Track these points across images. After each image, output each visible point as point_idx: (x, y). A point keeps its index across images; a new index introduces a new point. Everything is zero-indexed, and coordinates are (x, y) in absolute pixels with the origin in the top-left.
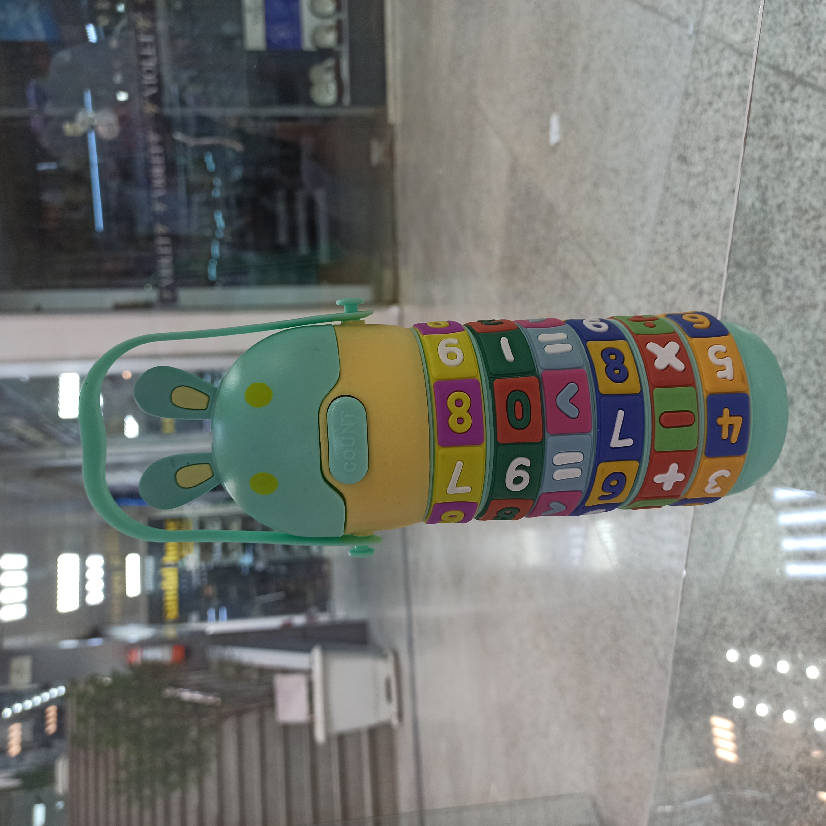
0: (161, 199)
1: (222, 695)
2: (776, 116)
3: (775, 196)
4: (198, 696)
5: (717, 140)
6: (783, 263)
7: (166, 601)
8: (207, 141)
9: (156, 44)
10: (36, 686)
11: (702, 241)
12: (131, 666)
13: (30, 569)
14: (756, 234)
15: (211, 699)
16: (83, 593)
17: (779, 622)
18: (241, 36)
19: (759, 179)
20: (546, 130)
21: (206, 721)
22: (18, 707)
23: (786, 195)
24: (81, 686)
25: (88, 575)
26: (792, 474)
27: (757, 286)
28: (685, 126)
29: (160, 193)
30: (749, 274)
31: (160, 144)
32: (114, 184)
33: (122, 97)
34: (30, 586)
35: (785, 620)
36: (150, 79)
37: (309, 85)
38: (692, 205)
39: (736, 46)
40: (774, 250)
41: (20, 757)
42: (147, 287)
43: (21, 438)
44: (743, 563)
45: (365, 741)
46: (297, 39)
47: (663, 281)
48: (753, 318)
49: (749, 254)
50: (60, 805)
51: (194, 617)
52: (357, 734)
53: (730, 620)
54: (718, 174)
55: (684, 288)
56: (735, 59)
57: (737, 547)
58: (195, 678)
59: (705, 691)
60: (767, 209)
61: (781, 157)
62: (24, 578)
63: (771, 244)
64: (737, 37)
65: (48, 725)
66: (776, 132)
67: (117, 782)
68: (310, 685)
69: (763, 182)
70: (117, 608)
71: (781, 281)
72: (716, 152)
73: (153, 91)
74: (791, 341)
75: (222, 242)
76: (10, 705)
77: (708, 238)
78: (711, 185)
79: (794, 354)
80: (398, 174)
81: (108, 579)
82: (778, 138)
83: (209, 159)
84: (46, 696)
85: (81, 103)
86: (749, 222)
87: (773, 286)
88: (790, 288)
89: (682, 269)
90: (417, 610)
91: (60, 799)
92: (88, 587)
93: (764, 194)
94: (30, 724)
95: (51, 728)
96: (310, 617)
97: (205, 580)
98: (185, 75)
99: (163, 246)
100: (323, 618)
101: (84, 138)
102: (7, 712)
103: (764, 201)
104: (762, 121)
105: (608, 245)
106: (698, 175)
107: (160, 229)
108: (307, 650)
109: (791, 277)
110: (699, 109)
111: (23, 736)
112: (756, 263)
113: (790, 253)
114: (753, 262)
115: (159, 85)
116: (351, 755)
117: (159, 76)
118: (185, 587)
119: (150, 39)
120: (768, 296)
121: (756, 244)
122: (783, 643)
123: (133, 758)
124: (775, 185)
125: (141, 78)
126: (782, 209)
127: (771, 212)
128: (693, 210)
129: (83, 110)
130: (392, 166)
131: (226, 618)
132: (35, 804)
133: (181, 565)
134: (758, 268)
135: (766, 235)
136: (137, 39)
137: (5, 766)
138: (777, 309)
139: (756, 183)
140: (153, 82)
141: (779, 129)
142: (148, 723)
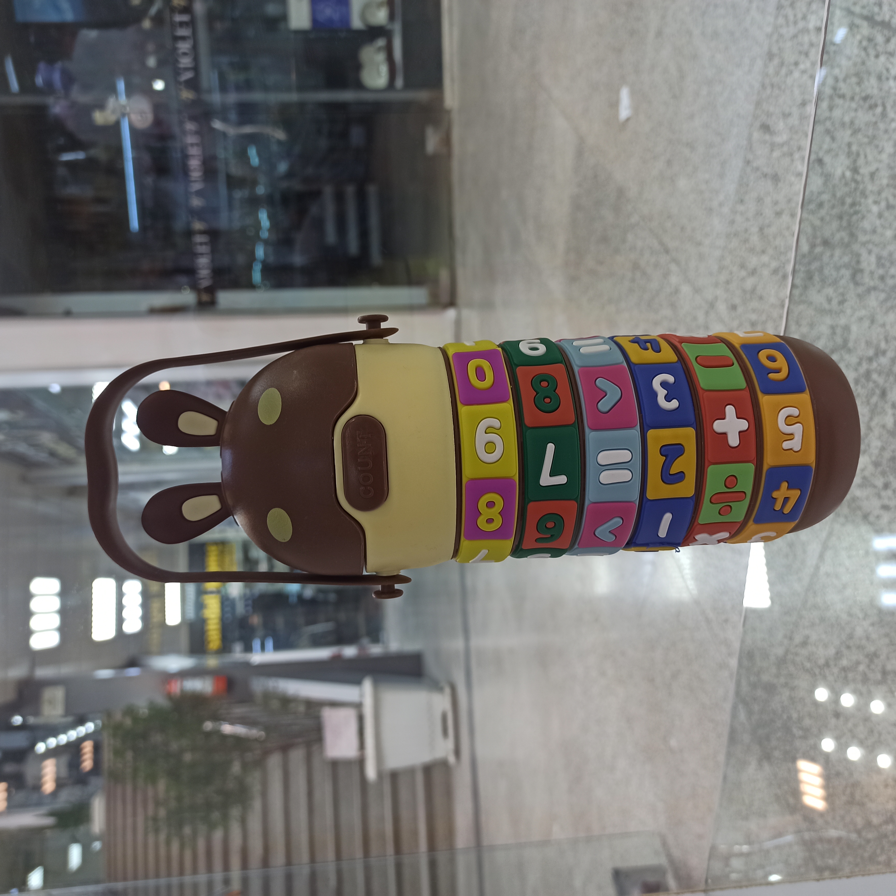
0: (199, 193)
1: (267, 729)
2: (869, 73)
3: (867, 163)
4: (240, 730)
5: (804, 104)
6: (876, 238)
7: (208, 630)
8: (248, 129)
9: (192, 24)
10: (70, 719)
11: (785, 218)
12: (170, 696)
13: (63, 594)
14: (846, 207)
15: (255, 733)
16: (120, 621)
17: (868, 638)
18: (284, 17)
19: (849, 145)
20: (615, 105)
21: (249, 756)
22: (52, 742)
23: (880, 161)
24: (118, 716)
25: (124, 601)
26: (883, 474)
27: (846, 266)
28: (769, 91)
29: (197, 186)
30: (838, 252)
31: (197, 133)
32: (149, 180)
33: (159, 85)
34: (63, 612)
35: (874, 636)
36: (185, 62)
37: (358, 67)
38: (776, 179)
40: (866, 225)
41: (54, 794)
42: (185, 289)
43: (53, 454)
44: (828, 575)
45: (420, 779)
46: (346, 20)
47: (742, 266)
48: (841, 302)
49: (838, 230)
50: (97, 845)
51: (238, 647)
52: (411, 771)
53: (814, 637)
55: (766, 272)
57: (821, 557)
58: (239, 710)
59: (785, 717)
60: (859, 178)
61: (874, 119)
62: (56, 603)
63: (863, 217)
65: (84, 761)
66: (869, 91)
67: (155, 819)
68: (361, 719)
69: (854, 148)
70: (155, 636)
71: (873, 259)
72: (802, 118)
73: (188, 75)
74: (883, 325)
75: (266, 242)
76: (44, 739)
78: (797, 156)
79: (887, 341)
80: (455, 164)
81: (145, 605)
82: (872, 97)
83: (253, 153)
84: (82, 730)
85: (113, 90)
86: (839, 194)
87: (864, 265)
88: (883, 266)
89: (763, 252)
90: (475, 642)
91: (97, 839)
92: (125, 614)
93: (855, 161)
94: (64, 759)
95: (87, 764)
96: (362, 648)
97: (250, 608)
98: (224, 60)
99: (201, 244)
100: (376, 650)
101: (116, 127)
102: (41, 747)
103: (855, 170)
104: (854, 80)
105: (683, 229)
106: (782, 145)
107: (198, 226)
108: (358, 682)
109: (885, 253)
110: (784, 71)
111: (58, 772)
112: (846, 240)
113: (883, 227)
114: (842, 239)
115: (196, 69)
116: (404, 795)
117: (196, 59)
118: (229, 615)
119: (185, 18)
120: (858, 277)
121: (846, 218)
122: (871, 661)
123: (173, 794)
124: (868, 150)
125: (177, 61)
126: (875, 178)
127: (863, 182)
128: (777, 184)
129: (114, 97)
130: (449, 155)
131: (273, 649)
132: (71, 843)
133: (223, 592)
134: (847, 245)
135: (857, 208)
136: (171, 18)
137: (39, 804)
138: (869, 290)
139: (846, 150)
140: (190, 66)
141: (873, 88)
142: (188, 757)
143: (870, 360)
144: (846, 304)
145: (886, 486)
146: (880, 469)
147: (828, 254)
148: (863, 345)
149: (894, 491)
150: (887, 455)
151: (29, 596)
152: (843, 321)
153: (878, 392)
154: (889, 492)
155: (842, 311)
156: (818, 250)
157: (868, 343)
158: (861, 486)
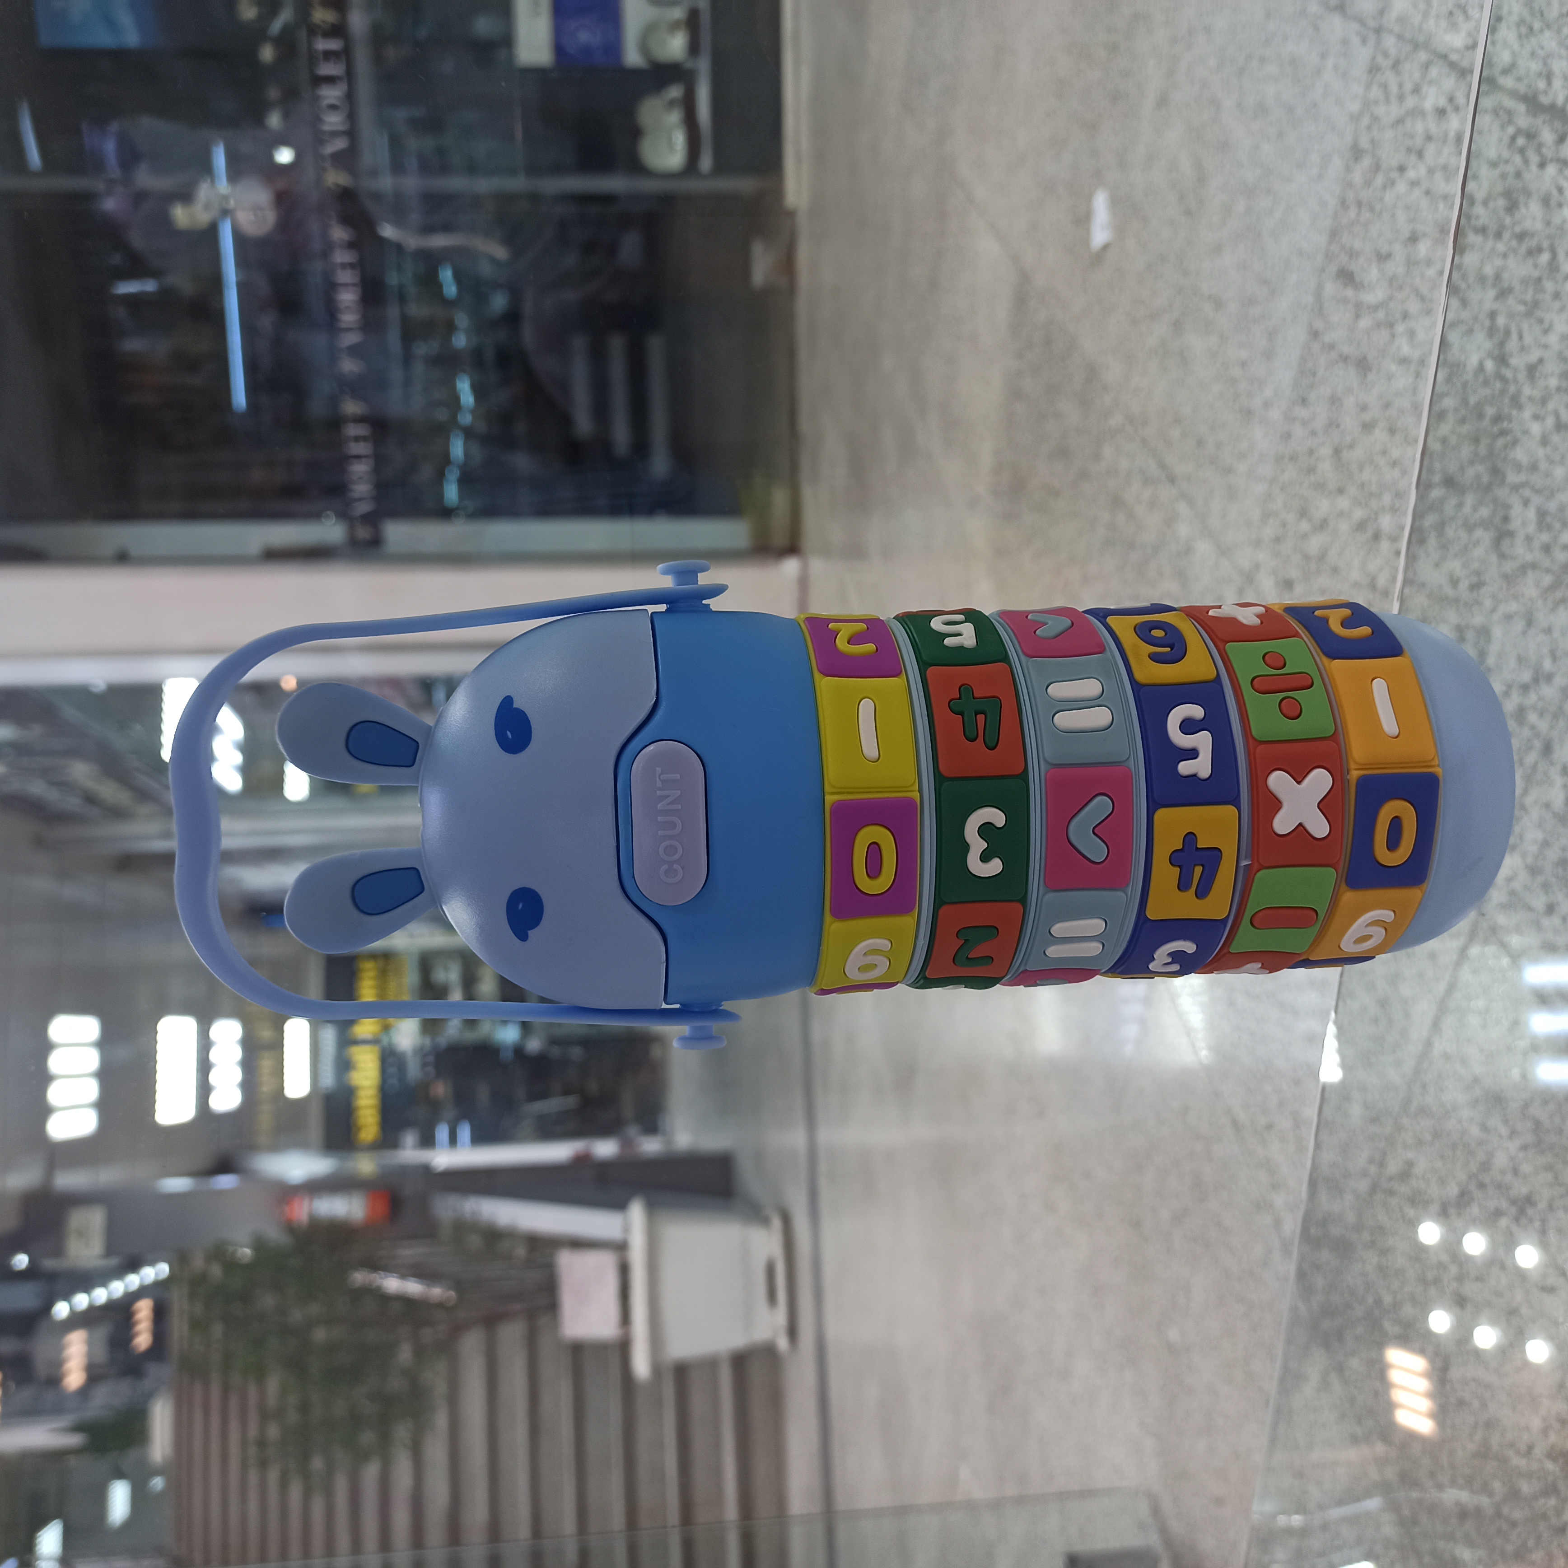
0: (354, 351)
1: (459, 1285)
2: (1528, 193)
3: (1522, 349)
4: (413, 1287)
5: (1413, 239)
6: (1537, 480)
7: (357, 1108)
8: (439, 241)
9: (346, 55)
10: (113, 1261)
11: (1380, 435)
12: (291, 1228)
13: (104, 1044)
14: (1486, 422)
15: (437, 1292)
16: (204, 1089)
17: (1516, 1172)
18: (507, 40)
19: (1493, 315)
20: (1083, 220)
21: (427, 1334)
22: (81, 1301)
23: (1546, 347)
24: (198, 1262)
25: (212, 1056)
26: (1546, 887)
27: (1485, 524)
28: (1353, 213)
29: (351, 339)
30: (1469, 500)
31: (351, 245)
32: (267, 322)
33: (284, 156)
34: (104, 1075)
35: (1526, 1168)
36: (333, 121)
37: (635, 133)
38: (1363, 365)
39: (1454, 57)
40: (1519, 454)
41: (84, 1391)
42: (327, 517)
43: (90, 799)
44: (1446, 1056)
45: (725, 1377)
46: (614, 47)
47: (1303, 513)
48: (1475, 587)
49: (1472, 463)
50: (158, 1483)
51: (410, 1138)
52: (711, 1364)
53: (1421, 1165)
54: (1414, 306)
55: (1344, 527)
56: (1450, 83)
57: (1436, 1025)
58: (409, 1252)
59: (1370, 1300)
60: (1508, 374)
61: (1536, 274)
62: (92, 1060)
63: (1515, 443)
64: (1456, 40)
65: (136, 1335)
66: (1528, 225)
67: (262, 1443)
68: (624, 1270)
69: (1501, 321)
70: (265, 1118)
71: (1531, 514)
72: (1410, 263)
73: (339, 144)
74: (1549, 631)
75: (469, 433)
76: (67, 1297)
77: (1392, 431)
78: (1400, 328)
79: (1554, 658)
80: (802, 306)
81: (248, 1065)
82: (1532, 235)
83: (446, 275)
84: (134, 1281)
85: (206, 169)
86: (1472, 400)
87: (1515, 524)
88: (1549, 528)
89: (1341, 491)
90: (826, 1135)
91: (158, 1473)
92: (213, 1078)
93: (1502, 344)
94: (103, 1332)
95: (143, 1340)
96: (627, 1144)
97: (431, 1069)
98: (401, 114)
99: (357, 439)
100: (650, 1146)
101: (211, 233)
102: (61, 1310)
103: (1502, 360)
104: (1501, 203)
105: (1200, 443)
106: (1375, 308)
107: (351, 407)
108: (620, 1205)
109: (1552, 506)
110: (1379, 180)
111: (90, 1354)
112: (1485, 479)
113: (1552, 462)
114: (1478, 477)
115: (352, 133)
116: (698, 1404)
117: (352, 117)
118: (394, 1081)
119: (334, 45)
120: (1505, 544)
121: (1485, 442)
122: (1522, 1212)
123: (293, 1399)
124: (1525, 326)
125: (318, 119)
126: (1537, 375)
127: (1515, 381)
128: (1365, 376)
129: (209, 181)
130: (791, 290)
131: (470, 1141)
132: (111, 1481)
133: (385, 1041)
134: (1488, 488)
135: (1505, 424)
136: (310, 44)
137: (57, 1410)
138: (1524, 569)
139: (1487, 323)
140: (341, 128)
141: (1534, 219)
142: (320, 1335)
143: (1525, 688)
144: (1484, 590)
145: (1550, 909)
146: (1540, 879)
147: (1453, 501)
148: (1513, 663)
149: (1564, 919)
150: (1553, 854)
151: (46, 1047)
152: (1478, 620)
153: (1538, 744)
154: (1556, 920)
155: (1478, 602)
156: (1436, 493)
157: (1521, 660)
158: (1506, 907)
